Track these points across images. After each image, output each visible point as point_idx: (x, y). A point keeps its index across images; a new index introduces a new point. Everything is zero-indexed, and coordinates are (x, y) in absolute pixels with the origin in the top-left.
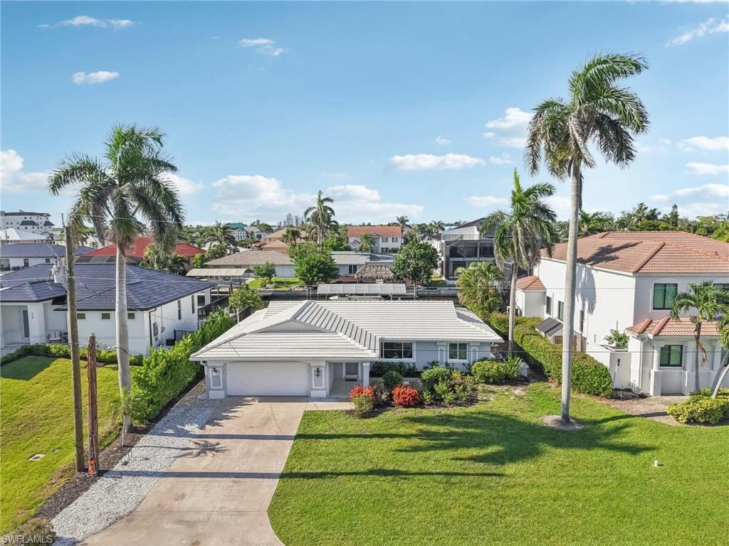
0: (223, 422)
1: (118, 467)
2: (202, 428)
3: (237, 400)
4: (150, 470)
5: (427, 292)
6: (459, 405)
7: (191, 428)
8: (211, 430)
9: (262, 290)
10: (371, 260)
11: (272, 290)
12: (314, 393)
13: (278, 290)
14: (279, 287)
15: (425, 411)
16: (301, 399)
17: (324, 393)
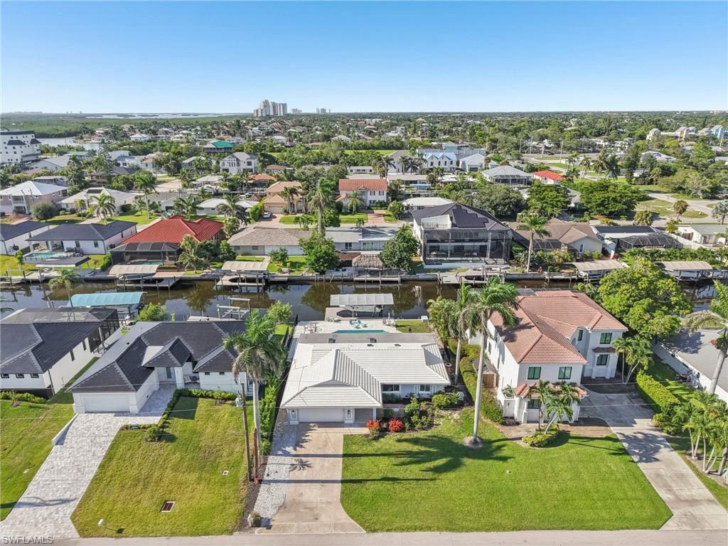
0: (305, 444)
1: (266, 478)
2: (295, 449)
3: (306, 426)
4: (280, 479)
5: (408, 277)
6: (424, 429)
7: (290, 449)
8: (300, 451)
9: (280, 274)
10: (363, 237)
11: (287, 274)
12: (346, 422)
13: (292, 274)
14: (292, 271)
15: (406, 435)
16: (340, 424)
17: (352, 422)
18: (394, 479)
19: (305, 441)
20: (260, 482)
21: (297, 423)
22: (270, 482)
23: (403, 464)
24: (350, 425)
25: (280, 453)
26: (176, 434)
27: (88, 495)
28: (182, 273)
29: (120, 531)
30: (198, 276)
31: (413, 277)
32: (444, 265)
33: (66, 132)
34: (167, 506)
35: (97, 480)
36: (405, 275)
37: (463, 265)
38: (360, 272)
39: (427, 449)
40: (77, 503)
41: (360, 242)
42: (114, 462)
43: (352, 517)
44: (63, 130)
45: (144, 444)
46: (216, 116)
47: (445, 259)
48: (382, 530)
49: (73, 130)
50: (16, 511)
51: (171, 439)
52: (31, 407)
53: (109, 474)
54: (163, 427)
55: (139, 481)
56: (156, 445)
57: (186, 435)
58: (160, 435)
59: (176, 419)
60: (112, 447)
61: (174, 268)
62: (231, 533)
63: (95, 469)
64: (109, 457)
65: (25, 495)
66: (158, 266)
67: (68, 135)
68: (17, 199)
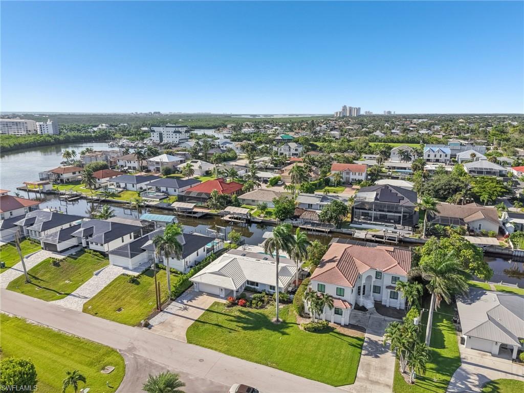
0: (193, 301)
1: (165, 310)
2: (187, 302)
3: (201, 293)
4: (172, 312)
5: (335, 230)
6: (256, 308)
7: (185, 301)
8: (190, 303)
9: (258, 218)
10: (321, 201)
11: (262, 218)
12: (221, 296)
13: (265, 219)
14: (266, 217)
15: (244, 309)
16: (217, 296)
17: (223, 296)
18: (220, 326)
19: (195, 299)
20: (161, 311)
21: (197, 291)
22: (165, 312)
23: (231, 321)
24: (222, 298)
25: (180, 301)
26: (141, 282)
27: (94, 298)
28: (210, 210)
29: (96, 314)
30: (216, 213)
31: (338, 230)
32: (364, 226)
33: (213, 126)
34: (120, 310)
35: (101, 292)
36: (333, 229)
37: (377, 228)
38: (306, 223)
39: (249, 318)
40: (89, 299)
41: (317, 204)
42: (110, 288)
43: (187, 335)
44: (212, 124)
45: (126, 283)
46: (310, 116)
47: (369, 222)
48: (194, 344)
49: (217, 125)
50: (69, 297)
51: (138, 283)
52: (98, 259)
53: (106, 291)
54: (137, 277)
55: (115, 297)
56: (131, 284)
57: (145, 284)
58: (134, 281)
59: (145, 276)
60: (113, 281)
61: (206, 207)
62: (134, 326)
63: (102, 288)
64: (109, 285)
65: (74, 292)
66: (194, 204)
67: (214, 127)
68: (157, 163)
